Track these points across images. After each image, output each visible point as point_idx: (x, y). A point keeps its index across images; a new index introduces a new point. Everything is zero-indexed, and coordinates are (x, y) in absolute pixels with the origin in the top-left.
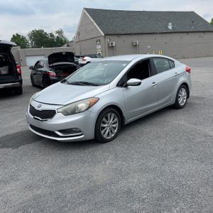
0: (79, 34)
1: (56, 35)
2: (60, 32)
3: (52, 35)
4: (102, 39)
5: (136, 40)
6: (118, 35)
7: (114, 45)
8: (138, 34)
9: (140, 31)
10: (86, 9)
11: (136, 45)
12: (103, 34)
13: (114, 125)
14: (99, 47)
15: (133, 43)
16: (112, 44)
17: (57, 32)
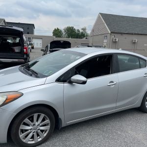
0: (93, 31)
1: (81, 31)
2: (84, 29)
3: (78, 31)
4: (109, 35)
5: (136, 39)
6: (122, 34)
7: (117, 40)
8: (138, 34)
9: (140, 33)
10: (100, 13)
11: (135, 43)
12: (110, 32)
13: (42, 128)
14: (105, 41)
15: (132, 41)
16: (115, 40)
17: (83, 29)
